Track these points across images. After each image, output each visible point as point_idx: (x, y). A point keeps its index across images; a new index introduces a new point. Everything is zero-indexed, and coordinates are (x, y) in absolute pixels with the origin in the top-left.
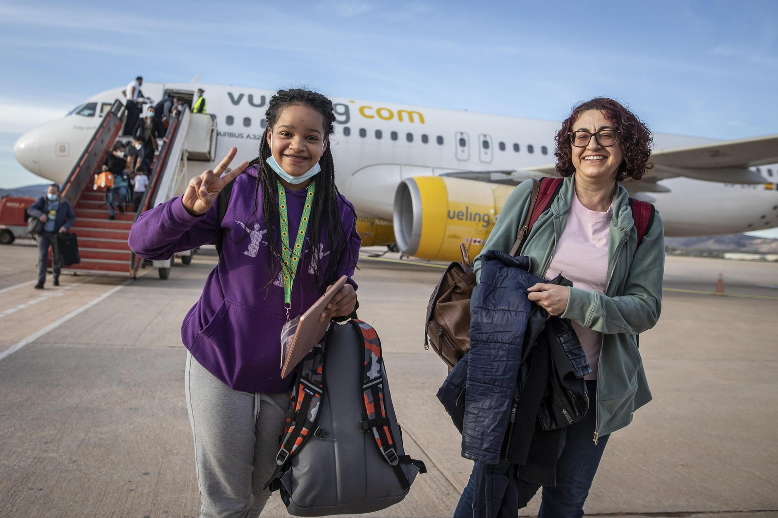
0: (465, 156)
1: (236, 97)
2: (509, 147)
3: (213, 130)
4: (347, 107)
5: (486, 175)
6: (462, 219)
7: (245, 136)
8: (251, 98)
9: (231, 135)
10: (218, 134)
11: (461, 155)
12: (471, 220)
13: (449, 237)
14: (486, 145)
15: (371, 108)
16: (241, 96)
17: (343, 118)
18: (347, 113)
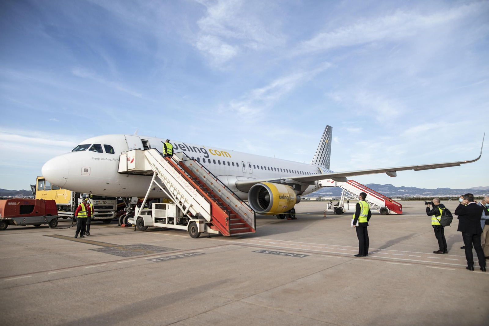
2: (256, 167)
4: (206, 150)
5: (280, 181)
6: (283, 199)
11: (244, 171)
12: (285, 199)
13: (279, 206)
14: (250, 166)
15: (213, 150)
17: (206, 155)
18: (206, 153)
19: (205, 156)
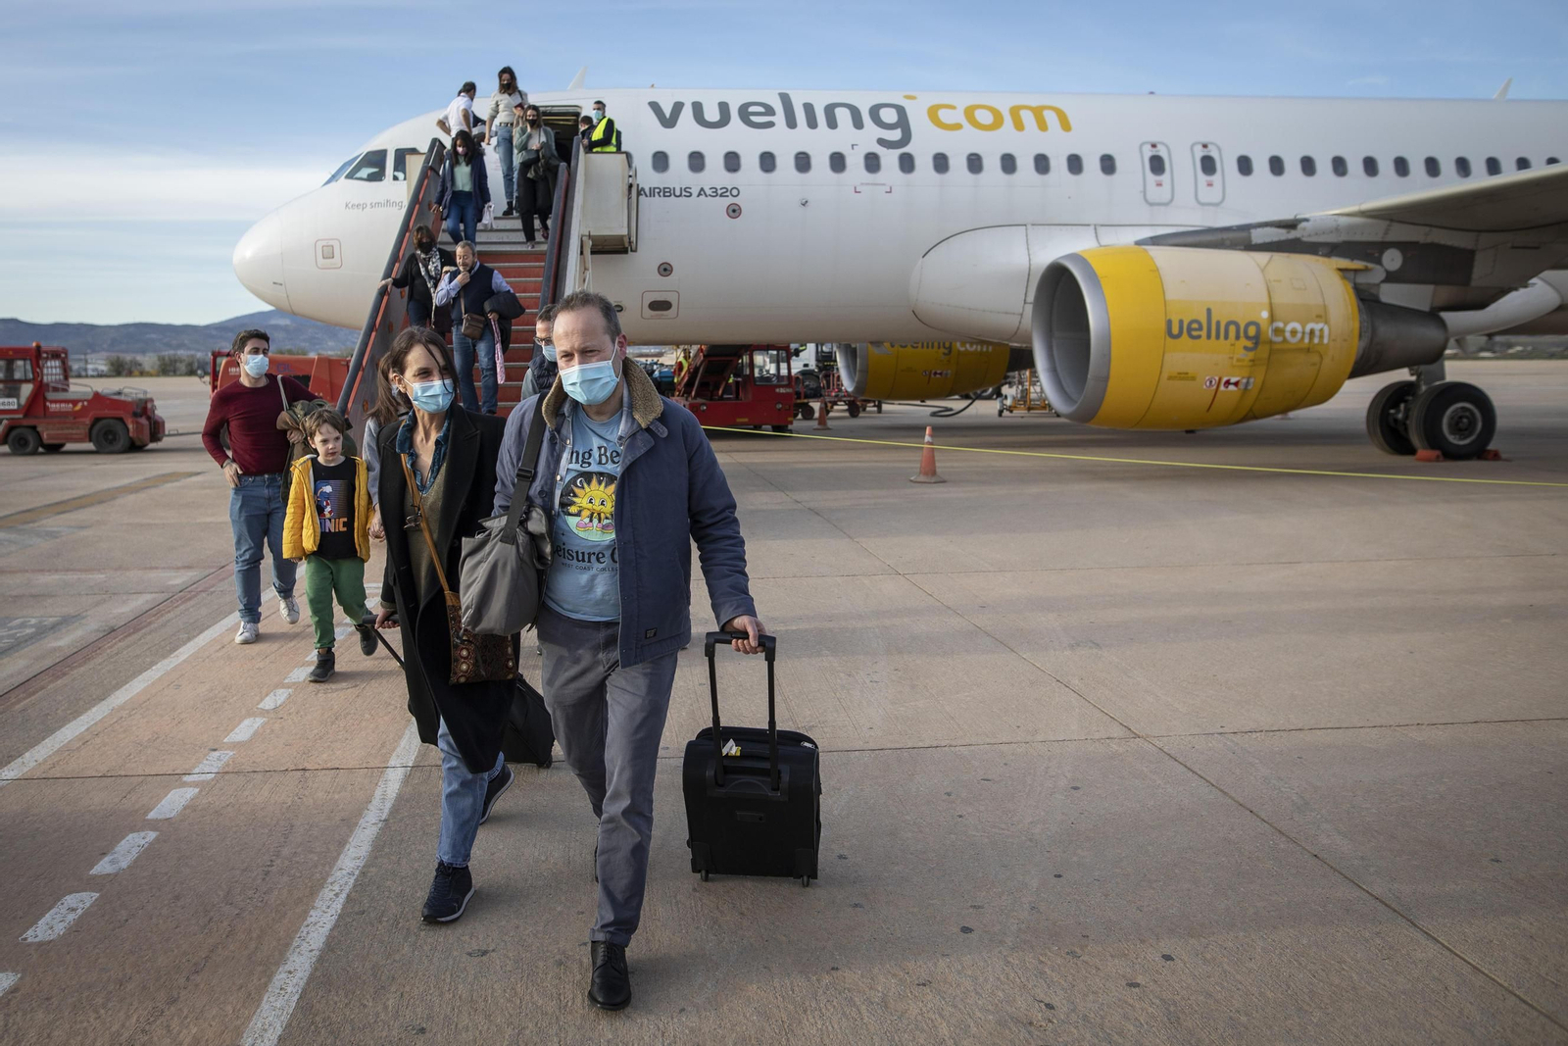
0: (1164, 194)
1: (667, 112)
2: (1261, 165)
3: (631, 186)
4: (901, 111)
5: (1243, 235)
6: (1199, 337)
7: (695, 191)
8: (698, 108)
9: (667, 192)
10: (639, 194)
11: (1154, 194)
12: (1218, 337)
13: (1170, 378)
14: (1208, 165)
15: (953, 107)
16: (678, 107)
17: (895, 135)
18: (903, 122)
19: (881, 142)
